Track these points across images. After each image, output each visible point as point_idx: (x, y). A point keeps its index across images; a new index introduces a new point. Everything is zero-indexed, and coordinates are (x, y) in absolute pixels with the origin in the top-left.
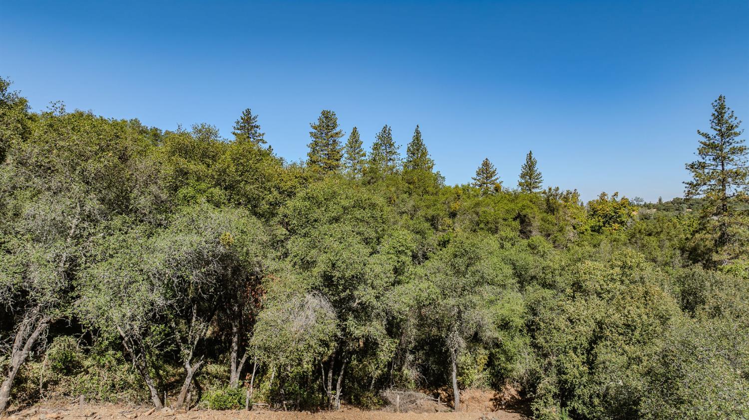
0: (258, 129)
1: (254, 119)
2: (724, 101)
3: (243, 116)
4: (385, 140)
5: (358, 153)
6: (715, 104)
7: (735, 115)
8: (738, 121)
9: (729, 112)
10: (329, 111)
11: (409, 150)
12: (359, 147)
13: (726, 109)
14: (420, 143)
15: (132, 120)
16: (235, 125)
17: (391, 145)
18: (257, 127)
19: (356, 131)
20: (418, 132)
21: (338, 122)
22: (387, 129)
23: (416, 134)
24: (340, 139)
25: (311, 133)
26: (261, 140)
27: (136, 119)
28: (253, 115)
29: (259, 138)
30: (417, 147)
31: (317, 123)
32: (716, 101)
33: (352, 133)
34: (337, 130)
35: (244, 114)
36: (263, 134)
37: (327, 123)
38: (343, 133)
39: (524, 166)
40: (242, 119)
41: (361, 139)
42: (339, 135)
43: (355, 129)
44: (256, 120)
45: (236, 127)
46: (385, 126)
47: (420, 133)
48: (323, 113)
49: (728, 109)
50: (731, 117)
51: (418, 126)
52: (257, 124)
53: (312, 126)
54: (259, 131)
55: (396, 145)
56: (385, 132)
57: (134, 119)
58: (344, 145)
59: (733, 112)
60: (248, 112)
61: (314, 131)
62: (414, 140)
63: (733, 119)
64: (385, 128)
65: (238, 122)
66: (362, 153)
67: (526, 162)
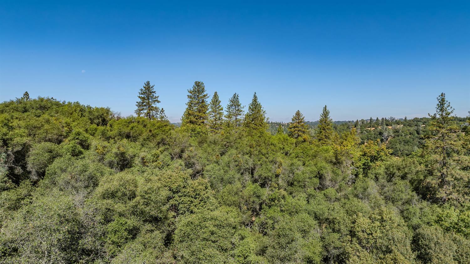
0: (154, 94)
1: (152, 88)
2: (444, 96)
3: (145, 86)
4: (235, 102)
5: (218, 108)
6: (439, 98)
7: (451, 105)
8: (452, 109)
9: (447, 103)
10: (199, 82)
11: (250, 108)
12: (219, 104)
13: (446, 102)
14: (257, 104)
15: (75, 102)
16: (140, 91)
17: (239, 106)
18: (154, 93)
19: (216, 94)
20: (255, 97)
21: (205, 89)
22: (236, 96)
23: (254, 98)
24: (207, 100)
25: (188, 96)
26: (156, 100)
27: (77, 102)
28: (151, 85)
29: (155, 99)
30: (255, 106)
31: (192, 89)
32: (440, 96)
33: (214, 96)
34: (205, 93)
35: (145, 85)
36: (158, 97)
37: (199, 89)
38: (208, 95)
39: (321, 115)
40: (144, 88)
41: (220, 99)
42: (206, 97)
43: (216, 93)
44: (153, 88)
45: (141, 93)
46: (235, 94)
47: (257, 97)
48: (196, 83)
49: (447, 101)
50: (449, 106)
51: (255, 93)
52: (154, 90)
53: (189, 91)
54: (155, 95)
55: (242, 106)
56: (235, 97)
57: (76, 102)
58: (209, 103)
59: (449, 103)
60: (148, 83)
61: (190, 94)
62: (253, 102)
63: (449, 108)
64: (235, 95)
65: (142, 90)
66: (220, 108)
67: (323, 112)
